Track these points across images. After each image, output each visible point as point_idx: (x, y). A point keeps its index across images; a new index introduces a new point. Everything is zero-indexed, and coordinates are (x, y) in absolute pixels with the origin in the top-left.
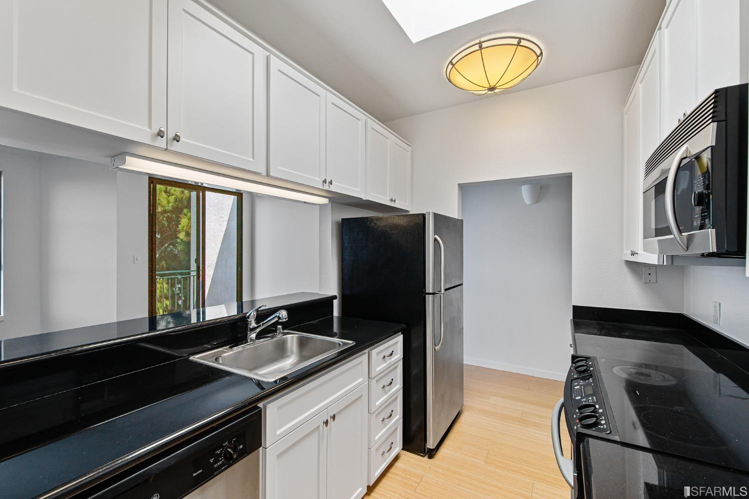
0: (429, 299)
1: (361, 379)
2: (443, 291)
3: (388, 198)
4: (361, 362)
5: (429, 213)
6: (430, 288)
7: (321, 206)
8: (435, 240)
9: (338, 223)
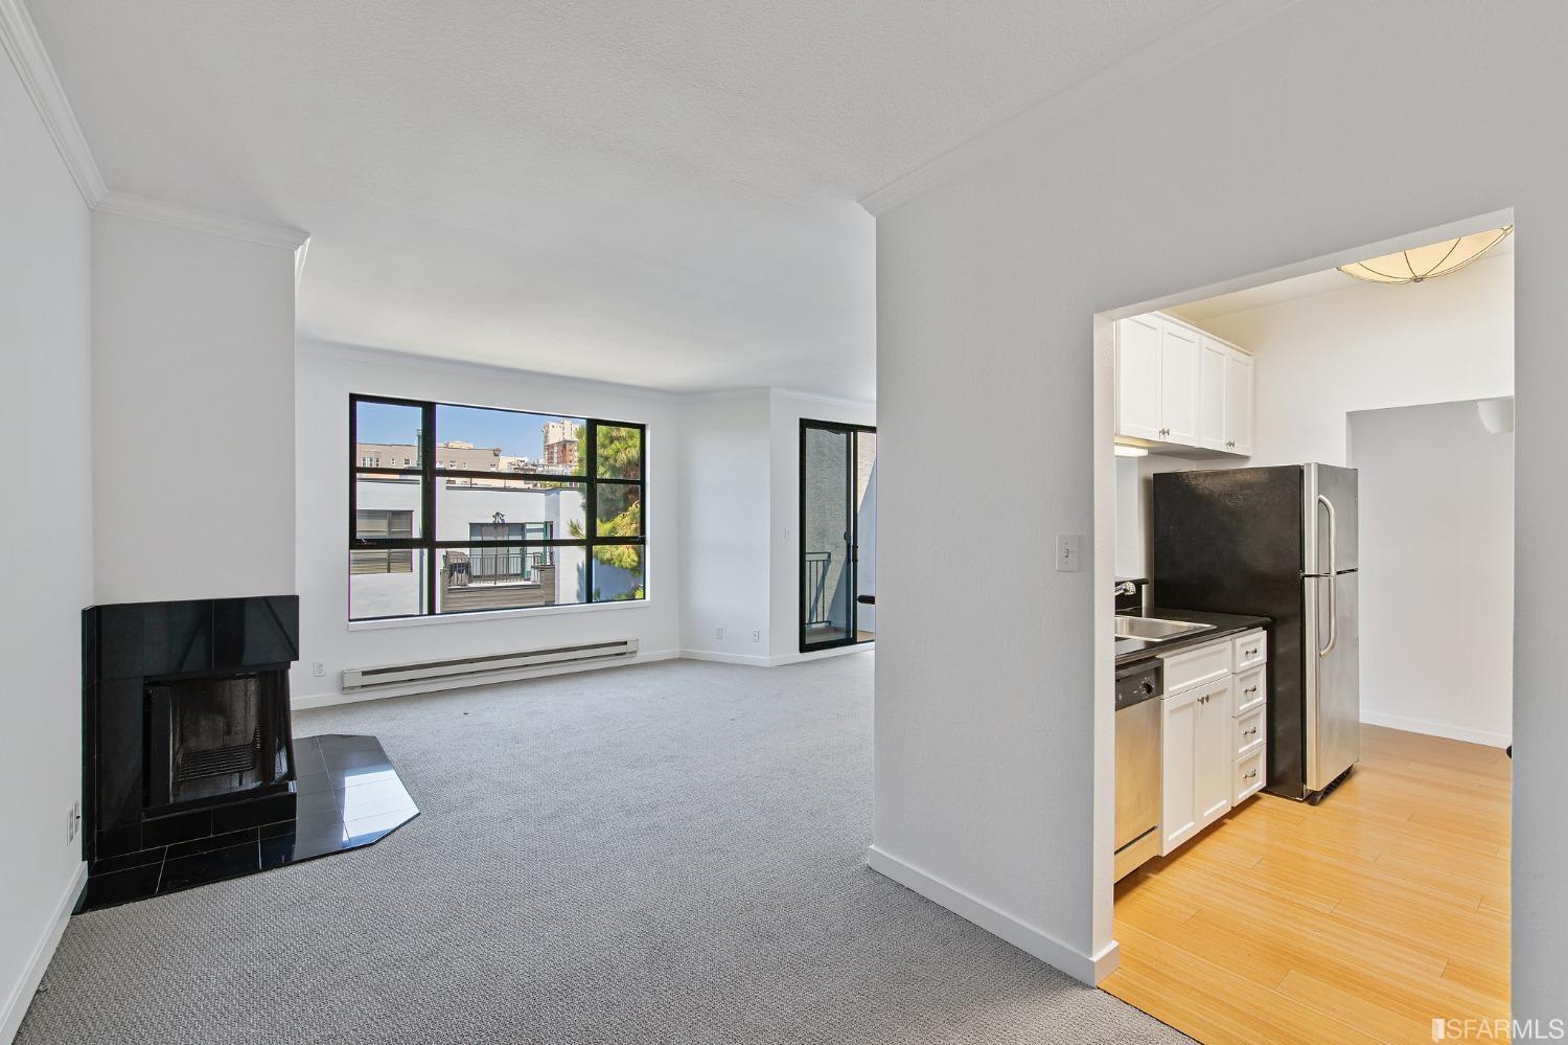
0: (1310, 584)
1: (1225, 670)
2: (1333, 573)
3: (1224, 441)
4: (1225, 649)
5: (1309, 465)
6: (1310, 567)
7: (1141, 459)
8: (1320, 501)
9: (1146, 481)
